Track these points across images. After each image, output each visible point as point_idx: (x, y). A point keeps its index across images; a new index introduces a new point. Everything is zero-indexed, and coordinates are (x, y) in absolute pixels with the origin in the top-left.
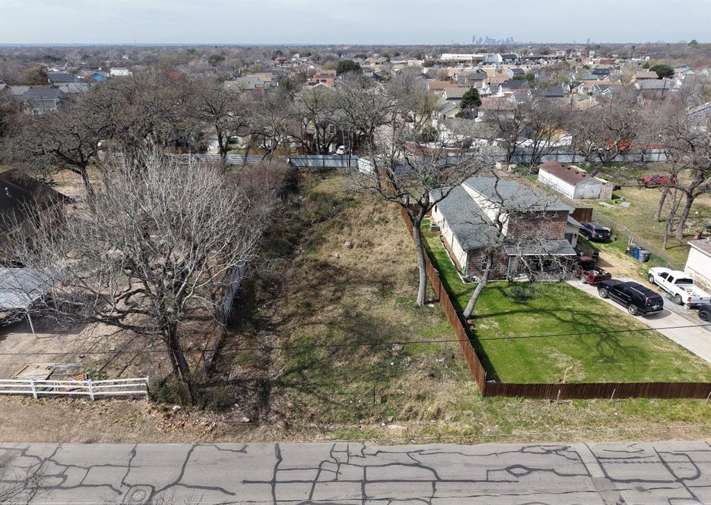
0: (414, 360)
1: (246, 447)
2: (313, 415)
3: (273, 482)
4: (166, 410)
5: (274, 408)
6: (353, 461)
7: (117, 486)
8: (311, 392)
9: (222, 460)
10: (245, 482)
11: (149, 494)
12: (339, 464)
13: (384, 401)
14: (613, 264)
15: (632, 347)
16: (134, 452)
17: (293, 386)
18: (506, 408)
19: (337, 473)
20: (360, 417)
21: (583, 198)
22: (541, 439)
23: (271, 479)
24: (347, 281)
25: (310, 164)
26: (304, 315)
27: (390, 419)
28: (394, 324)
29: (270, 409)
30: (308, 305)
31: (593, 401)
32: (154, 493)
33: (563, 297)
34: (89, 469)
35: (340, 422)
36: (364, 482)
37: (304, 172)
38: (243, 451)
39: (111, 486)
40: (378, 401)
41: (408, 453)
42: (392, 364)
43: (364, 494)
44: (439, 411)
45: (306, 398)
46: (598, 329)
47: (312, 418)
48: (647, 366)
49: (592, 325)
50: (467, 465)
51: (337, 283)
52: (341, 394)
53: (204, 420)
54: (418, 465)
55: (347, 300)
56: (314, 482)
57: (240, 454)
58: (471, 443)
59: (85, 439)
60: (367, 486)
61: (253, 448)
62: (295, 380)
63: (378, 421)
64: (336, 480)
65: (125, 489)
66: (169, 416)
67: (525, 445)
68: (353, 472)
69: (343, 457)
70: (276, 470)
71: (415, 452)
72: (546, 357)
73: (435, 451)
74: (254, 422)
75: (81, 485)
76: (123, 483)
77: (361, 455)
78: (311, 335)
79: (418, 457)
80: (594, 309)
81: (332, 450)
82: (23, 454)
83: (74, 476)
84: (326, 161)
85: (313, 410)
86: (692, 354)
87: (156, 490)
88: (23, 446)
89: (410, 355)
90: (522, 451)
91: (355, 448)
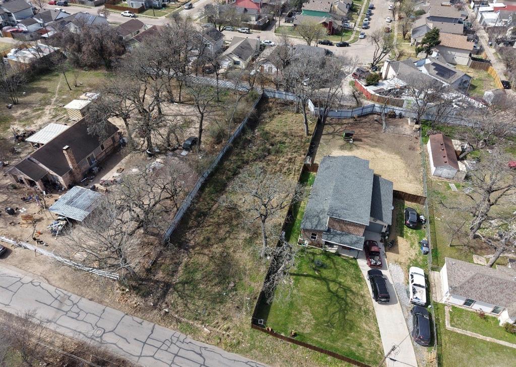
0: (236, 294)
1: (143, 321)
2: (178, 311)
3: (145, 343)
4: (123, 290)
5: (166, 300)
6: (178, 344)
7: (94, 325)
8: (183, 299)
9: (132, 325)
10: (135, 339)
11: (103, 332)
12: (172, 343)
13: (208, 315)
14: (400, 251)
15: (351, 321)
16: (104, 310)
17: (178, 292)
18: (258, 337)
19: (169, 347)
20: (196, 319)
21: (440, 177)
22: (260, 360)
23: (144, 341)
24: (237, 225)
25: (277, 96)
26: (203, 247)
27: (207, 324)
28: (241, 266)
29: (165, 300)
30: (209, 239)
31: (301, 347)
32: (104, 333)
33: (345, 272)
34: (87, 314)
35: (187, 319)
36: (176, 355)
37: (271, 102)
38: (141, 324)
39: (91, 324)
40: (206, 314)
41: (201, 347)
42: (224, 294)
43: (173, 361)
44: (228, 328)
45: (180, 301)
46: (343, 302)
47: (177, 312)
48: (346, 335)
49: (343, 299)
50: (219, 362)
51: (231, 226)
52: (193, 304)
53: (135, 300)
54: (201, 355)
55: (228, 242)
56: (159, 348)
57: (140, 325)
58: (229, 351)
59: (90, 298)
60: (176, 358)
61: (145, 323)
62: (180, 288)
63: (202, 324)
64: (166, 351)
65: (95, 328)
66: (123, 294)
67: (250, 360)
68: (174, 349)
69: (175, 340)
70: (148, 337)
71: (204, 348)
72: (300, 313)
73: (211, 350)
74: (155, 307)
75: (83, 320)
76: (96, 325)
77: (182, 341)
78: (200, 262)
79: (203, 351)
80: (354, 287)
81: (173, 335)
82: (68, 299)
83: (82, 315)
84: (287, 97)
85: (179, 308)
86: (380, 336)
87: (106, 331)
88: (69, 294)
89: (236, 291)
90: (246, 363)
91: (182, 337)
